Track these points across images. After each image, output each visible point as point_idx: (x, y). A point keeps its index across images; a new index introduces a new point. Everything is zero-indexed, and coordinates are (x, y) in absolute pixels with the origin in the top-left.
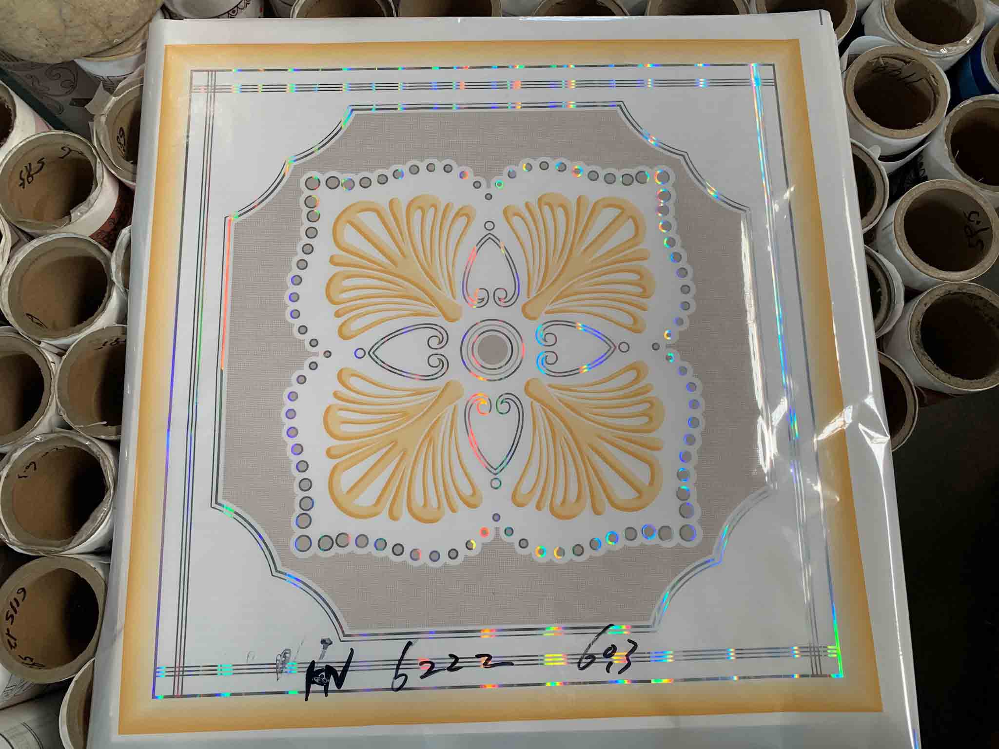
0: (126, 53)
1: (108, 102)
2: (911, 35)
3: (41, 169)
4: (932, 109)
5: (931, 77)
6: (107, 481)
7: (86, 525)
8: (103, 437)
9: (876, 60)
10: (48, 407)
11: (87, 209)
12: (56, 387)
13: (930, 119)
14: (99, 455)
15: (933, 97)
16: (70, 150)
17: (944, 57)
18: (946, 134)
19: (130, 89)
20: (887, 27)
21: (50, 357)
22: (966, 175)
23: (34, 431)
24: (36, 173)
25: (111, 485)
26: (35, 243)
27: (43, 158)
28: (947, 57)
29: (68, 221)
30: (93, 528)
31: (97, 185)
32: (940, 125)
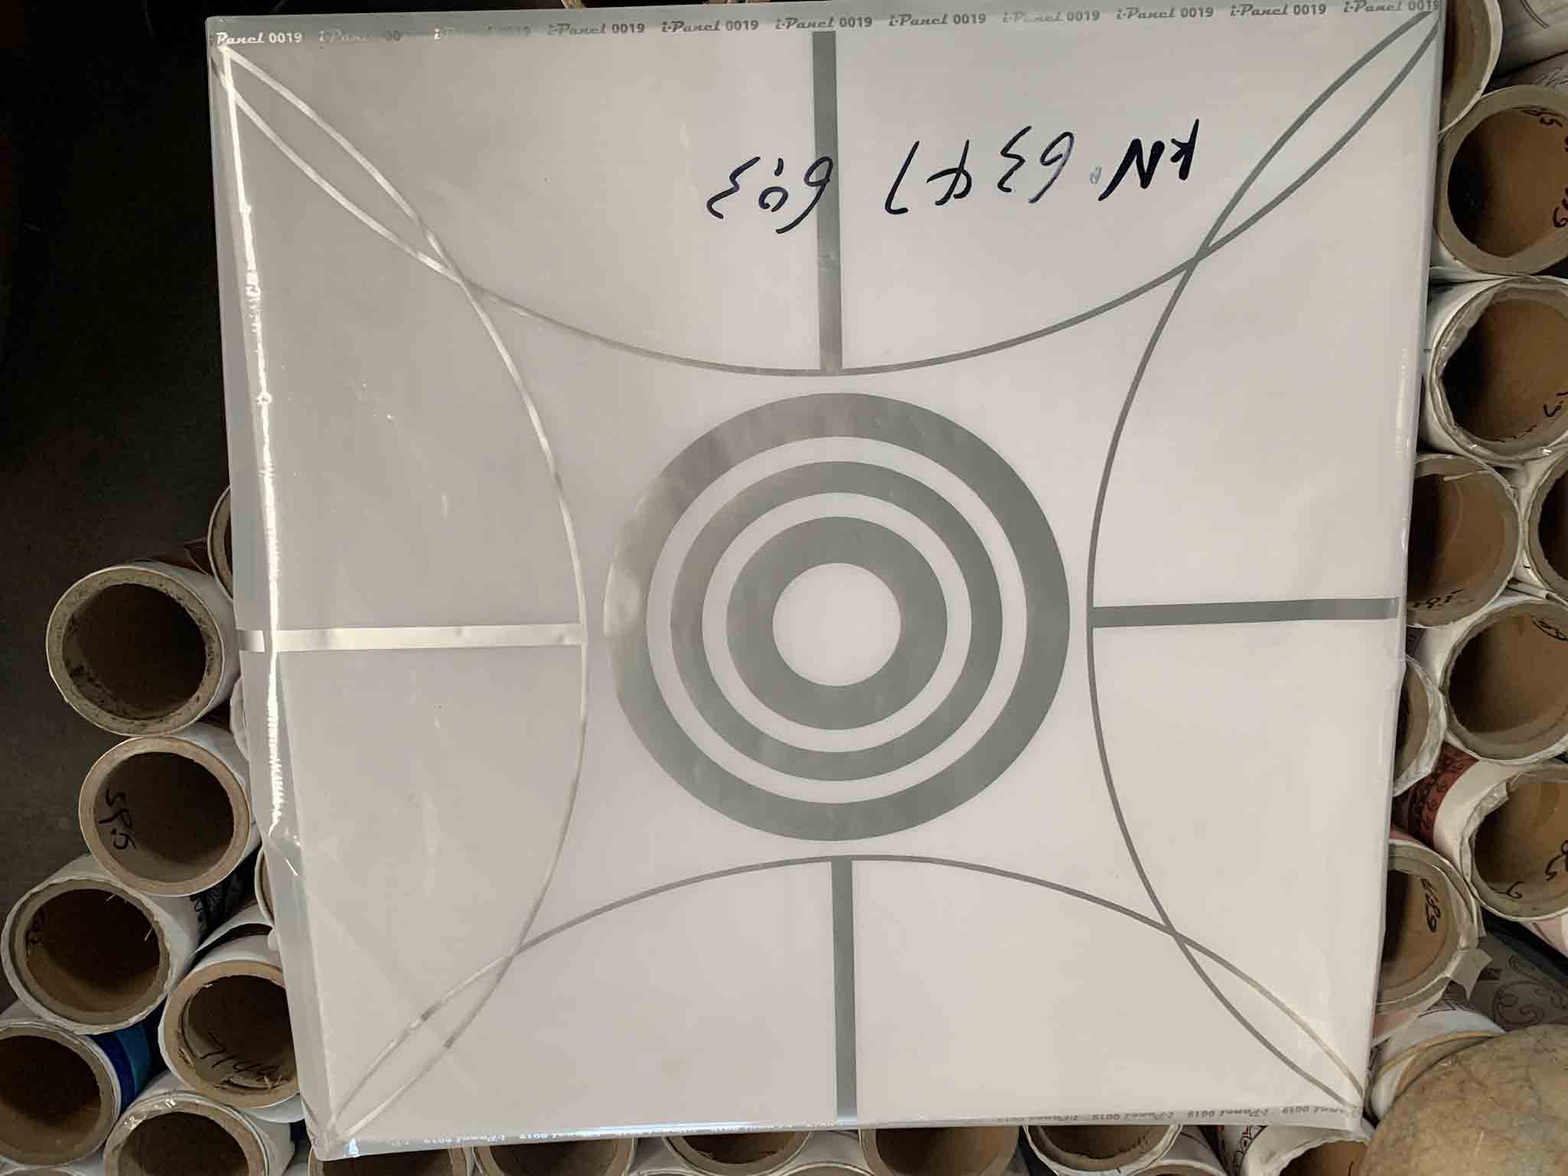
0: (1429, 1047)
1: (1456, 969)
2: (222, 1126)
3: (1549, 866)
4: (187, 1011)
5: (189, 1060)
6: (1442, 389)
7: (1472, 324)
8: (1449, 457)
9: (277, 1083)
10: (1533, 499)
11: (1484, 804)
12: (1521, 530)
13: (192, 995)
14: (1454, 429)
15: (186, 1030)
16: (1508, 893)
17: (169, 1093)
18: (168, 968)
19: (1424, 989)
20: (259, 1136)
21: (1531, 575)
22: (135, 904)
23: (1551, 462)
24: (1559, 857)
25: (1435, 385)
26: (1558, 749)
27: (1548, 880)
28: (165, 1094)
29: (1512, 783)
30: (1460, 321)
31: (1470, 839)
32: (178, 983)
